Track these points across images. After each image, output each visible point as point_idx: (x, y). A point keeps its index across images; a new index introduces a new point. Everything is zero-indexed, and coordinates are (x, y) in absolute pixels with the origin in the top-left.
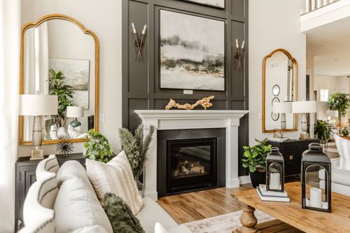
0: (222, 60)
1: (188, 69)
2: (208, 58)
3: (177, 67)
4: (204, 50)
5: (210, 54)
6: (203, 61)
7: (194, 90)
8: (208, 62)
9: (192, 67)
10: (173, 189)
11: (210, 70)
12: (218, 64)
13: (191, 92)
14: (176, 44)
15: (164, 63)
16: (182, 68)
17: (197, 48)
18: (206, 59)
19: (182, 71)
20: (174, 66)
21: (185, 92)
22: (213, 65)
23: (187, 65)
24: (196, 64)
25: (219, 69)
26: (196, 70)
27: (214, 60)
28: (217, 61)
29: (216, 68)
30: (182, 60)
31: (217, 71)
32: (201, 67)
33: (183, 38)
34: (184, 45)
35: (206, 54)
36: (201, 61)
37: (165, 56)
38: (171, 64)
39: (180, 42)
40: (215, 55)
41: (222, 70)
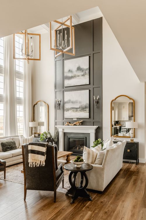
0: (88, 106)
1: (73, 111)
2: (82, 106)
4: (80, 103)
5: (82, 104)
6: (79, 107)
7: (77, 118)
9: (75, 110)
11: (82, 110)
12: (86, 107)
13: (76, 119)
14: (69, 102)
15: (66, 110)
16: (71, 111)
17: (77, 103)
18: (80, 106)
19: (71, 112)
21: (74, 119)
22: (84, 108)
23: (73, 110)
24: (77, 108)
25: (86, 109)
26: (77, 111)
27: (84, 106)
28: (85, 106)
29: (85, 109)
30: (71, 108)
31: (85, 110)
32: (78, 110)
33: (72, 100)
34: (73, 102)
35: (81, 104)
36: (78, 107)
37: (66, 107)
38: (68, 110)
39: (71, 102)
40: (85, 104)
41: (88, 110)
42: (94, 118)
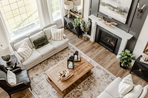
0: (128, 11)
1: (110, 9)
2: (120, 7)
3: (106, 6)
4: (119, 3)
5: (121, 6)
6: (117, 8)
8: (120, 9)
9: (112, 8)
10: (100, 43)
11: (120, 12)
13: (111, 18)
15: (101, 3)
16: (107, 7)
17: (116, 1)
18: (119, 7)
19: (107, 8)
20: (105, 6)
21: (109, 17)
22: (122, 11)
23: (110, 7)
24: (114, 8)
25: (125, 13)
26: (113, 10)
27: (123, 9)
28: (125, 10)
29: (123, 13)
30: (108, 4)
31: (123, 15)
32: (116, 10)
35: (119, 5)
37: (102, 0)
38: (104, 5)
40: (124, 7)
41: (126, 15)
42: (131, 27)
